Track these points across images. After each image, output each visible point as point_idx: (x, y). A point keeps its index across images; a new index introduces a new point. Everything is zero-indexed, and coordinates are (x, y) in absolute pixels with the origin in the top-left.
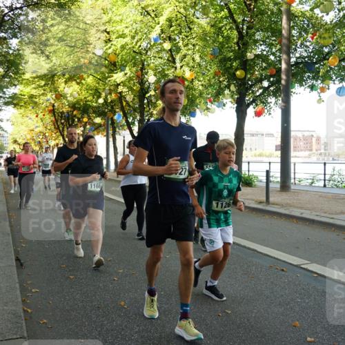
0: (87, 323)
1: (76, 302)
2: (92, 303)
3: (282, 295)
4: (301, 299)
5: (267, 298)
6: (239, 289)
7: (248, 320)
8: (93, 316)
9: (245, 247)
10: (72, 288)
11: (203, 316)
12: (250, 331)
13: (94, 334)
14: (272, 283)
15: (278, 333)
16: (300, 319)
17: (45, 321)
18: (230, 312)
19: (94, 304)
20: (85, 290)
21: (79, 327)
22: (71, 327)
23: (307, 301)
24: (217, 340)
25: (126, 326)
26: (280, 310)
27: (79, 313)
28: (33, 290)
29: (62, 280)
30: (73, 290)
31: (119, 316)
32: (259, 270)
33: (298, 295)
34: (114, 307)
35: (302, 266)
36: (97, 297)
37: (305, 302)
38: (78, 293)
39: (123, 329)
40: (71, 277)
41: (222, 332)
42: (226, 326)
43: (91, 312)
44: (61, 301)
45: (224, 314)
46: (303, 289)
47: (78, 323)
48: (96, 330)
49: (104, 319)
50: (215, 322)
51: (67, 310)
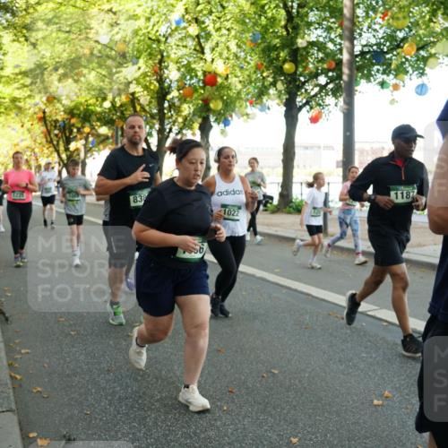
0: (93, 391)
1: (79, 365)
2: (99, 365)
3: (343, 350)
4: (366, 353)
5: (325, 353)
6: (289, 342)
7: (300, 381)
8: (102, 381)
9: (296, 290)
10: (73, 346)
11: (243, 378)
12: (302, 394)
13: (103, 404)
14: (331, 334)
15: (338, 397)
16: (365, 378)
17: (39, 389)
18: (276, 372)
19: (102, 366)
20: (91, 349)
21: (83, 396)
22: (72, 396)
23: (374, 356)
24: (260, 406)
25: (144, 393)
26: (341, 368)
27: (83, 378)
28: (23, 351)
29: (61, 338)
30: (74, 349)
31: (135, 380)
32: (315, 318)
33: (363, 349)
34: (128, 369)
35: (369, 313)
36: (107, 357)
37: (371, 357)
38: (81, 354)
39: (140, 396)
40: (72, 333)
41: (267, 397)
42: (272, 389)
43: (99, 376)
44: (60, 364)
45: (270, 374)
46: (370, 341)
47: (83, 390)
48: (106, 399)
49: (115, 384)
50: (258, 385)
51: (68, 375)
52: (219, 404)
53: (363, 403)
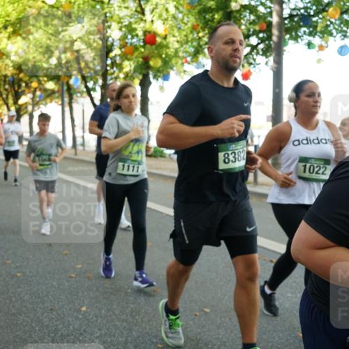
0: (37, 328)
1: (24, 304)
2: (43, 304)
4: (292, 293)
6: (221, 283)
7: (230, 319)
8: (45, 320)
10: (19, 287)
12: (232, 332)
15: (265, 333)
18: (208, 310)
19: (46, 305)
20: (36, 289)
21: (28, 334)
22: (17, 333)
25: (85, 331)
27: (27, 317)
29: (7, 279)
30: (20, 290)
31: (77, 318)
33: (288, 289)
34: (70, 309)
36: (50, 297)
38: (27, 294)
39: (81, 334)
40: (19, 275)
41: (200, 333)
42: (204, 326)
43: (42, 315)
44: (6, 303)
45: (202, 313)
46: (295, 282)
47: (27, 328)
48: (49, 336)
49: (58, 323)
50: (191, 323)
51: (14, 314)
52: (154, 340)
53: (287, 340)
